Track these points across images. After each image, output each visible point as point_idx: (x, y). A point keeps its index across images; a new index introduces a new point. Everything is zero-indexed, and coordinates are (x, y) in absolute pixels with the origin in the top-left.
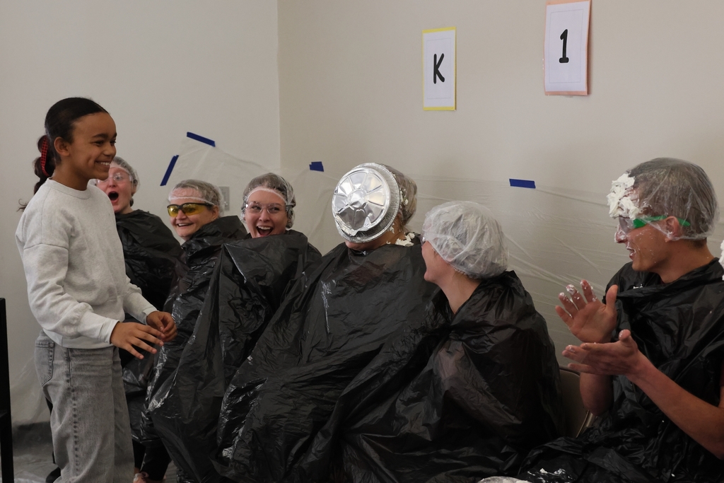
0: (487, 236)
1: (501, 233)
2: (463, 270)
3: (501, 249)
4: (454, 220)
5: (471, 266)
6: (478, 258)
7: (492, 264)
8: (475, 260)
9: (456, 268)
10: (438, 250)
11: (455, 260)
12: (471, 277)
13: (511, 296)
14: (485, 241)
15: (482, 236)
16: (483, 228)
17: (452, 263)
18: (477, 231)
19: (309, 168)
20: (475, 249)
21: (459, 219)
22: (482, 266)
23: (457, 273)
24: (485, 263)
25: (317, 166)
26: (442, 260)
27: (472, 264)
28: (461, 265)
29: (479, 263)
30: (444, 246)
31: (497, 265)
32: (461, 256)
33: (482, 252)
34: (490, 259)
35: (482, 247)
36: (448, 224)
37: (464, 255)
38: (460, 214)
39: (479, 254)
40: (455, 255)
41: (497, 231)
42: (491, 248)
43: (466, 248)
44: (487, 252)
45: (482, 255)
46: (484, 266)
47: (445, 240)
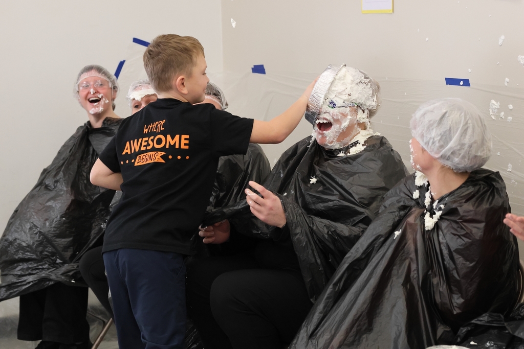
0: (470, 132)
1: (484, 126)
2: (449, 164)
3: (483, 141)
4: (438, 118)
5: (456, 160)
6: (462, 152)
7: (476, 156)
8: (460, 154)
9: (442, 162)
10: (425, 147)
11: (442, 156)
12: (455, 171)
13: (492, 194)
14: (468, 137)
15: (465, 131)
16: (467, 123)
17: (438, 158)
18: (461, 126)
19: (251, 70)
20: (459, 144)
21: (444, 116)
22: (466, 160)
23: (443, 167)
24: (469, 157)
25: (259, 69)
26: (430, 155)
27: (457, 158)
28: (448, 160)
29: (464, 157)
30: (430, 144)
31: (480, 156)
32: (446, 152)
33: (466, 147)
34: (473, 153)
35: (466, 142)
36: (432, 122)
37: (449, 150)
38: (445, 111)
39: (464, 149)
40: (441, 151)
41: (480, 125)
42: (475, 142)
43: (452, 144)
44: (470, 146)
45: (466, 149)
46: (469, 159)
47: (430, 138)
